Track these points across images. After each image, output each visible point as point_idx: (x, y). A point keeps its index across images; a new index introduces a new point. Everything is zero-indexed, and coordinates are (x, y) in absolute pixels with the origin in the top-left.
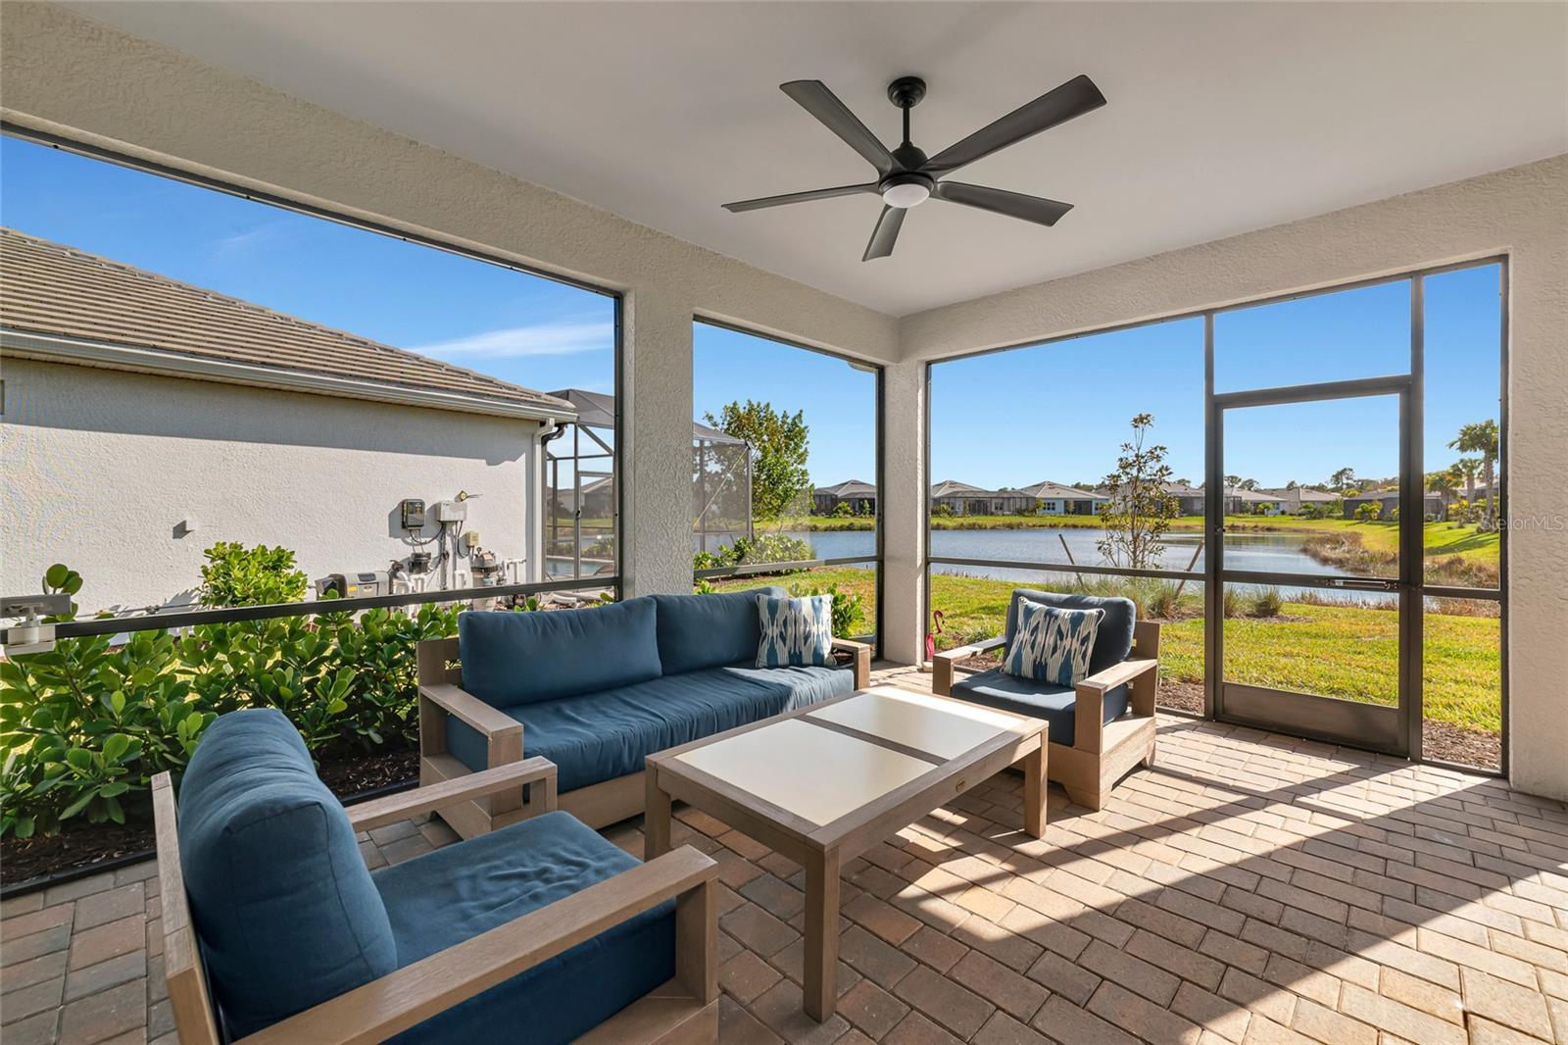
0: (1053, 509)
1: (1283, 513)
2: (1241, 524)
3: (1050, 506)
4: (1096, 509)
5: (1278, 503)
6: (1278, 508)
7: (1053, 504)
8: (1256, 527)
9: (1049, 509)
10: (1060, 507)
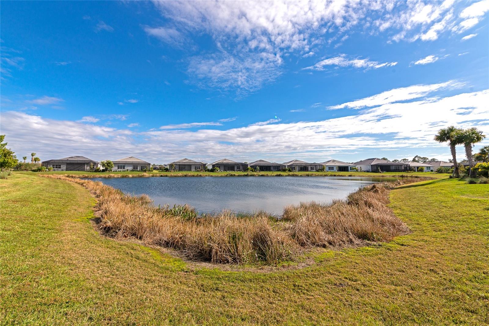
0: (333, 169)
1: (432, 171)
2: (405, 175)
3: (331, 168)
4: (351, 169)
5: (429, 167)
6: (430, 169)
7: (333, 168)
8: (412, 176)
9: (331, 169)
10: (335, 169)
